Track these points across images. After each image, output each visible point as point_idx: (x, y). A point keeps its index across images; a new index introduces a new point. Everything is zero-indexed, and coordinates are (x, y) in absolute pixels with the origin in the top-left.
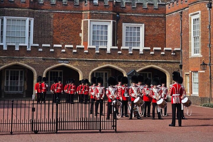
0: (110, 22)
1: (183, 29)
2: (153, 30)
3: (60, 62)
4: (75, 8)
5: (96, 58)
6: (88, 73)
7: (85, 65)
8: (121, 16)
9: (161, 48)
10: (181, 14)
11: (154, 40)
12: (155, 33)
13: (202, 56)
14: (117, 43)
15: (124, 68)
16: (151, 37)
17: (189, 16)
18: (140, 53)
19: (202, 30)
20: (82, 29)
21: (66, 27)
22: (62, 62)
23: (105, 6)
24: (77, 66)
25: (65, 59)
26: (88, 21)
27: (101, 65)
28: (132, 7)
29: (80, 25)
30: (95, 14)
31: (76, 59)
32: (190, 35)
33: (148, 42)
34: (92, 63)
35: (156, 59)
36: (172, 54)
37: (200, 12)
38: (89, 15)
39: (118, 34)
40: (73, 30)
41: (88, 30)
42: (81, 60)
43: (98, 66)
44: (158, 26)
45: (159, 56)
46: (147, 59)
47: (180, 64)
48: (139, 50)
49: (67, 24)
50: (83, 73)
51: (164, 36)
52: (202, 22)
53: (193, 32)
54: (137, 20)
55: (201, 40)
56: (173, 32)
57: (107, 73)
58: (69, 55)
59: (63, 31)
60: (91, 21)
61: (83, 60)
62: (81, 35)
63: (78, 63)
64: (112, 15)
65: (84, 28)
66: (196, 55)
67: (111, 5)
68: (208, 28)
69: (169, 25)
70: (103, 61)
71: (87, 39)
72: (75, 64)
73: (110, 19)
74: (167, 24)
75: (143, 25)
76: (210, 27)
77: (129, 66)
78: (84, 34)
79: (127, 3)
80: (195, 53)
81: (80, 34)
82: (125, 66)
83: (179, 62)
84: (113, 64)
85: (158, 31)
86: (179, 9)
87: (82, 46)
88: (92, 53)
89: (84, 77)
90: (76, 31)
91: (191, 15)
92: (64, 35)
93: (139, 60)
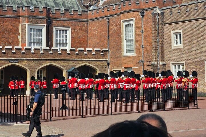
0: (44, 25)
1: (110, 33)
2: (78, 33)
3: (11, 62)
4: (14, 13)
5: (41, 58)
6: (35, 71)
7: (32, 63)
8: (51, 21)
9: (84, 49)
10: (109, 19)
11: (79, 42)
12: (79, 36)
13: (136, 55)
14: (49, 44)
15: (64, 66)
16: (76, 39)
17: (122, 22)
18: (67, 53)
19: (136, 34)
20: (20, 31)
21: (6, 31)
22: (13, 61)
23: (40, 12)
24: (25, 65)
25: (15, 59)
26: (26, 25)
27: (45, 64)
28: (61, 13)
29: (18, 28)
30: (32, 19)
31: (25, 59)
32: (122, 38)
33: (74, 43)
34: (38, 62)
35: (88, 58)
36: (101, 53)
37: (134, 19)
38: (26, 20)
39: (49, 37)
40: (12, 33)
41: (26, 32)
42: (28, 60)
43: (42, 65)
44: (81, 30)
45: (91, 55)
46: (81, 58)
47: (107, 62)
48: (66, 50)
49: (7, 28)
50: (31, 71)
51: (87, 38)
52: (136, 27)
53: (125, 35)
54: (65, 25)
55: (135, 42)
56: (98, 35)
57: (42, 71)
58: (19, 55)
59: (4, 34)
60: (28, 25)
61: (31, 60)
62: (20, 37)
63: (26, 62)
64: (46, 20)
65: (22, 31)
66: (128, 54)
67: (45, 11)
68: (141, 32)
69: (93, 29)
70: (47, 60)
71: (26, 40)
72: (24, 63)
73: (44, 24)
74: (89, 28)
75: (70, 29)
76: (142, 31)
77: (68, 64)
78: (22, 36)
79: (57, 9)
80: (126, 53)
81: (18, 36)
82: (64, 64)
83: (107, 61)
84: (54, 62)
85: (82, 34)
86: (105, 15)
87: (20, 47)
88: (37, 53)
89: (32, 74)
90: (15, 33)
91: (123, 21)
92: (4, 38)
93: (75, 59)
